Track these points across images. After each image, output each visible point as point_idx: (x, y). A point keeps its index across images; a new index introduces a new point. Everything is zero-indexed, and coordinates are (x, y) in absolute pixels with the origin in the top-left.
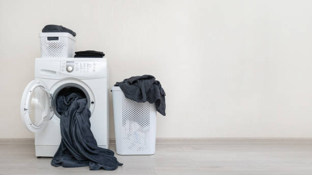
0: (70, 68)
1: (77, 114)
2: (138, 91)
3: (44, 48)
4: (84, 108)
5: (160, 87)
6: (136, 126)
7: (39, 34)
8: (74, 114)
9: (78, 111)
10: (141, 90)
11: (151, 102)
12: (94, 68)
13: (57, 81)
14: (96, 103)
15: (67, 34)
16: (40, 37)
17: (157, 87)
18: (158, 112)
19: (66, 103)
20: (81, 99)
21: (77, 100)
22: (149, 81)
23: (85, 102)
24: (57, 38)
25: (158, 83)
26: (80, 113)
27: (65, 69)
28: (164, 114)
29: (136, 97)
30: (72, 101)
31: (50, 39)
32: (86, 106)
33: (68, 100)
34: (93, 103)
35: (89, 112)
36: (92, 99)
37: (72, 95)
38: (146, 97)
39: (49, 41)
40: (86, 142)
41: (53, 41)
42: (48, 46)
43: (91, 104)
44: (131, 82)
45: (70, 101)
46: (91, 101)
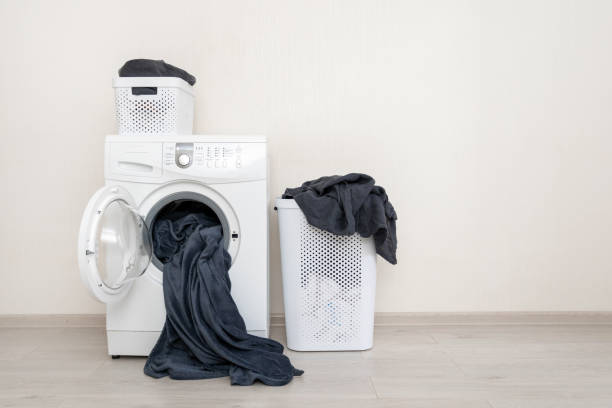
0: (184, 159)
1: (200, 261)
2: (337, 209)
3: (125, 113)
4: (216, 249)
5: (386, 202)
6: (330, 287)
7: (112, 79)
8: (193, 262)
9: (203, 254)
10: (342, 208)
11: (364, 234)
12: (239, 158)
13: (157, 187)
14: (243, 236)
16: (115, 87)
17: (378, 200)
18: (379, 256)
19: (175, 237)
20: (209, 226)
21: (200, 229)
22: (359, 187)
23: (218, 233)
24: (153, 91)
25: (381, 192)
26: (208, 258)
27: (173, 160)
28: (393, 261)
29: (332, 221)
30: (188, 232)
31: (137, 91)
32: (221, 243)
33: (180, 228)
34: (235, 236)
35: (228, 256)
36: (233, 229)
37: (190, 217)
38: (354, 223)
39: (135, 97)
40: (222, 324)
41: (145, 97)
42: (133, 107)
43: (232, 239)
44: (321, 189)
45: (183, 231)
46: (232, 233)
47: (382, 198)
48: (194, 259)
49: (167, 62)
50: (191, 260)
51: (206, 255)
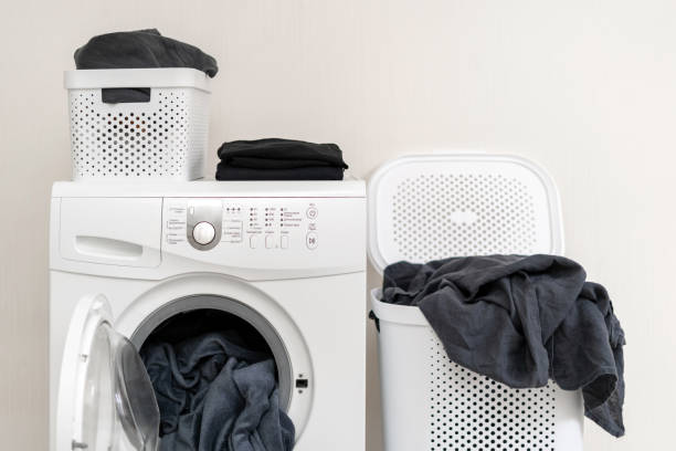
0: (205, 232)
1: (237, 438)
2: (509, 332)
3: (87, 136)
4: (266, 411)
5: (609, 316)
7: (66, 74)
8: (221, 440)
9: (242, 424)
10: (520, 328)
11: (566, 385)
12: (312, 227)
14: (320, 383)
15: (188, 76)
16: (70, 90)
17: (593, 310)
19: (180, 378)
20: (250, 362)
21: (234, 368)
22: (555, 285)
23: (269, 378)
24: (142, 94)
25: (599, 295)
26: (250, 433)
27: (183, 233)
29: (503, 361)
30: (207, 370)
31: (111, 95)
32: (275, 399)
33: (192, 364)
34: (302, 383)
35: (288, 424)
36: (297, 370)
37: (208, 343)
38: (546, 361)
39: (107, 108)
41: (126, 108)
42: (103, 126)
43: (296, 390)
44: (473, 286)
45: (196, 368)
46: (296, 377)
47: (601, 308)
48: (224, 432)
49: (164, 34)
50: (218, 434)
51: (247, 424)
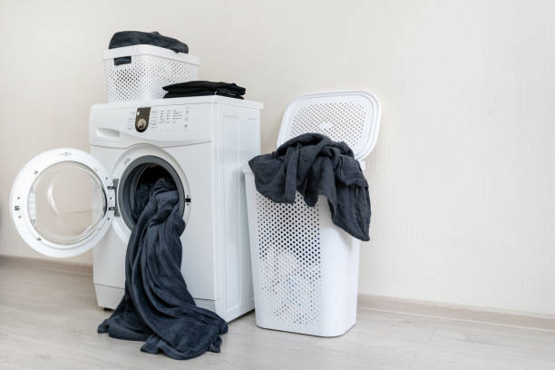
0: (142, 123)
1: (150, 224)
2: (282, 173)
5: (338, 166)
8: (146, 225)
10: (286, 172)
12: (187, 119)
23: (174, 198)
24: (128, 60)
27: (133, 124)
31: (119, 61)
34: (188, 200)
40: (152, 286)
41: (123, 67)
43: (186, 203)
46: (186, 197)
47: (333, 161)
51: (156, 218)
